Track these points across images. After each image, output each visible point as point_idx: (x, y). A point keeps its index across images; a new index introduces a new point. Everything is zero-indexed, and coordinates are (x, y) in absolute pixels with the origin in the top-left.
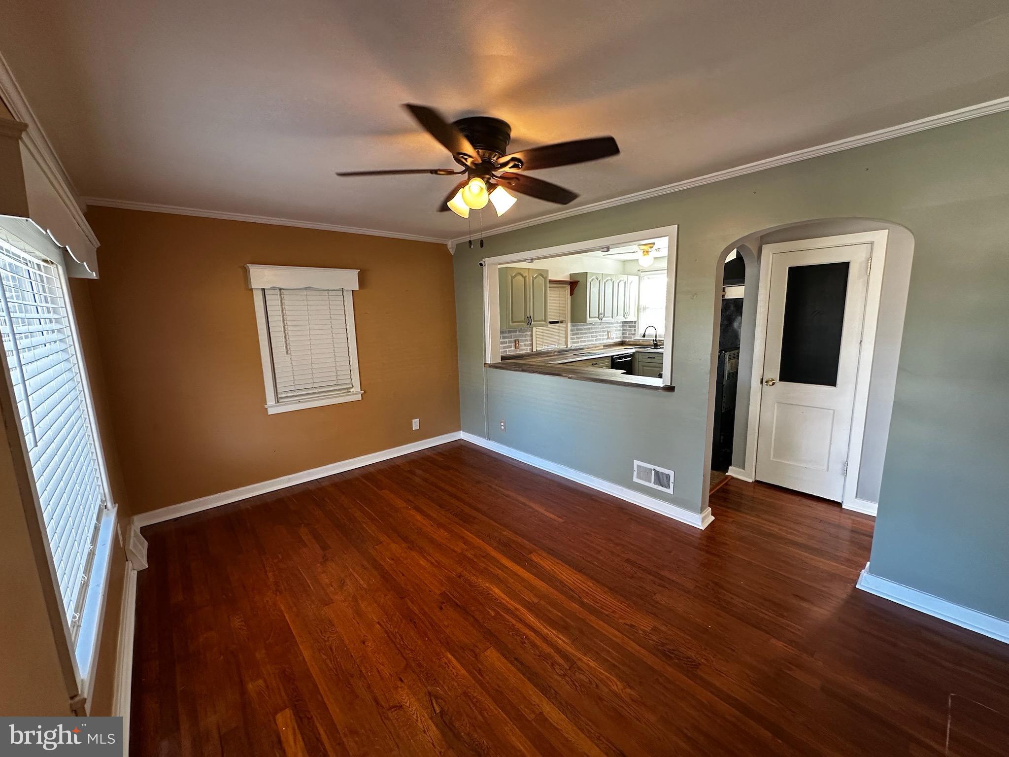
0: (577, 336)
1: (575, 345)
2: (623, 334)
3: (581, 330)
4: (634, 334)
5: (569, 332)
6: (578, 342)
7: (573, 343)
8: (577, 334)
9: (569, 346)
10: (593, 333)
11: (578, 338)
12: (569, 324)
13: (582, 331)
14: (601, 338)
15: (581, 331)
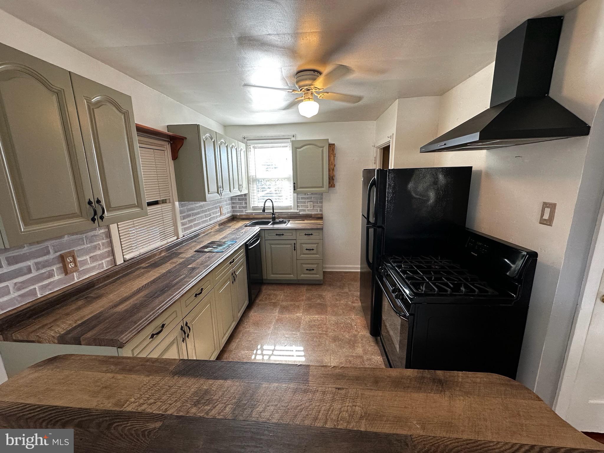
0: (189, 219)
1: (188, 232)
2: (232, 207)
3: (193, 209)
4: (246, 207)
5: (178, 216)
6: (191, 227)
7: (185, 229)
8: (189, 216)
9: (181, 236)
10: (205, 211)
11: (190, 221)
12: (177, 204)
13: (195, 211)
14: (215, 215)
15: (193, 212)
